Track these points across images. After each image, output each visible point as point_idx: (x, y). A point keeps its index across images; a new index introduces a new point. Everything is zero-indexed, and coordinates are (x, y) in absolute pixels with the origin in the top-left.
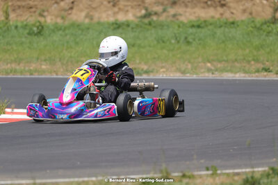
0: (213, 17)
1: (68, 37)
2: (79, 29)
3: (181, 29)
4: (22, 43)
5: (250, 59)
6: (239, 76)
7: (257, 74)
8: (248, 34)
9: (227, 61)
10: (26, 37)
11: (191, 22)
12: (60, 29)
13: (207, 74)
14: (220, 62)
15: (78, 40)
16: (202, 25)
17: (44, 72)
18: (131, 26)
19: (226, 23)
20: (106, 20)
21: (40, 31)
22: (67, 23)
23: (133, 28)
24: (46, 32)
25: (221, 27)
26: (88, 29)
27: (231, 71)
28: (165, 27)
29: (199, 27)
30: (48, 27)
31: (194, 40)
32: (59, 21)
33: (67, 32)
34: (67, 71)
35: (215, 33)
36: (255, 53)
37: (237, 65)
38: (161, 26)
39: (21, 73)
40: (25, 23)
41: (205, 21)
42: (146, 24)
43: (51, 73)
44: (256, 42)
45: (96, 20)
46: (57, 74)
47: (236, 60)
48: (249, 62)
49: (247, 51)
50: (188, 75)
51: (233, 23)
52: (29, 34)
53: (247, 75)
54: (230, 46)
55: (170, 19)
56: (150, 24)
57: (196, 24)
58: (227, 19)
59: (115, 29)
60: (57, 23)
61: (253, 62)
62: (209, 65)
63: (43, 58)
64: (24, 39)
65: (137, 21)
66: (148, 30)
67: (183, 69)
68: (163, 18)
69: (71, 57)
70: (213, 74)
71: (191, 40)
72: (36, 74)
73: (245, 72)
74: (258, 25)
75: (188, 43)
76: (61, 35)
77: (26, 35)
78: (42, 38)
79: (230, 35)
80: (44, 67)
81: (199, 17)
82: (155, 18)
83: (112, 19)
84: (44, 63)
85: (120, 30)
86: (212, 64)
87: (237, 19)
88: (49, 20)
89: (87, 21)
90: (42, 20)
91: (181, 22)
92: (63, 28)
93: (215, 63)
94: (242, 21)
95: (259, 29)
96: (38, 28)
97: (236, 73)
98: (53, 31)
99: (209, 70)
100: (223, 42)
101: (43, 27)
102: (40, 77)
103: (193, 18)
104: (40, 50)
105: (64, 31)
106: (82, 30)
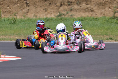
0: (88, 16)
1: (26, 24)
2: (31, 21)
4: (7, 27)
5: (104, 34)
7: (107, 41)
8: (103, 23)
9: (94, 35)
10: (8, 25)
11: (78, 18)
12: (23, 21)
15: (31, 26)
16: (83, 20)
18: (53, 20)
19: (93, 19)
20: (42, 17)
21: (15, 22)
22: (26, 19)
23: (54, 21)
24: (17, 22)
25: (91, 20)
27: (96, 39)
28: (68, 20)
30: (18, 20)
33: (26, 22)
35: (89, 23)
36: (106, 31)
38: (66, 20)
40: (8, 19)
41: (85, 18)
42: (59, 19)
44: (106, 27)
45: (38, 17)
47: (98, 35)
48: (103, 35)
49: (103, 31)
51: (96, 19)
52: (10, 23)
54: (95, 28)
55: (70, 17)
56: (61, 19)
57: (80, 19)
58: (94, 17)
59: (46, 21)
60: (22, 19)
61: (105, 36)
63: (16, 33)
65: (55, 18)
66: (60, 22)
68: (66, 16)
69: (28, 33)
72: (13, 40)
74: (107, 20)
76: (23, 24)
77: (9, 24)
78: (15, 25)
79: (95, 24)
81: (82, 16)
82: (63, 16)
83: (45, 17)
84: (16, 36)
85: (49, 22)
87: (98, 17)
88: (18, 17)
89: (34, 18)
90: (15, 17)
91: (75, 18)
92: (24, 21)
94: (100, 18)
95: (108, 21)
96: (14, 21)
98: (20, 22)
101: (16, 20)
103: (79, 16)
104: (15, 30)
105: (25, 22)
106: (33, 22)
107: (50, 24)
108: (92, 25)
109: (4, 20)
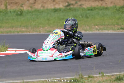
0: (97, 6)
1: (34, 16)
2: (39, 12)
3: (84, 11)
4: (13, 19)
6: (110, 32)
7: (118, 31)
8: (114, 13)
9: (105, 25)
11: (88, 8)
12: (30, 12)
13: (96, 31)
14: (102, 25)
15: (38, 17)
17: (23, 32)
19: (104, 8)
20: (50, 8)
22: (33, 10)
23: (62, 11)
24: (24, 14)
25: (101, 10)
26: (42, 12)
27: (107, 30)
28: (77, 11)
29: (92, 10)
30: (25, 12)
31: (90, 16)
32: (30, 9)
33: (33, 13)
34: (34, 31)
35: (99, 13)
36: (117, 21)
37: (109, 26)
38: (75, 10)
39: (14, 32)
40: (14, 10)
41: (94, 8)
42: (68, 9)
43: (27, 32)
45: (46, 8)
46: (30, 33)
47: (109, 25)
48: (114, 25)
49: (113, 20)
50: (88, 31)
51: (107, 8)
53: (114, 31)
54: (106, 18)
55: (79, 7)
56: (70, 9)
57: (90, 9)
58: (104, 6)
59: (54, 12)
60: (28, 10)
61: (116, 26)
62: (97, 27)
63: (23, 25)
64: (14, 17)
65: (64, 8)
66: (69, 12)
67: (85, 29)
68: (75, 6)
69: (35, 25)
70: (99, 31)
72: (20, 33)
73: (113, 30)
75: (87, 17)
76: (30, 15)
77: (15, 15)
78: (22, 17)
79: (106, 13)
80: (23, 29)
81: (91, 6)
82: (72, 6)
83: (53, 8)
85: (57, 12)
87: (108, 6)
88: (25, 8)
89: (42, 8)
90: (22, 8)
91: (84, 8)
93: (99, 26)
94: (111, 7)
95: (118, 10)
96: (20, 12)
97: (109, 30)
98: (27, 13)
99: (97, 29)
100: (103, 17)
101: (22, 12)
102: (22, 34)
103: (89, 6)
104: (22, 22)
107: (58, 15)
109: (11, 12)
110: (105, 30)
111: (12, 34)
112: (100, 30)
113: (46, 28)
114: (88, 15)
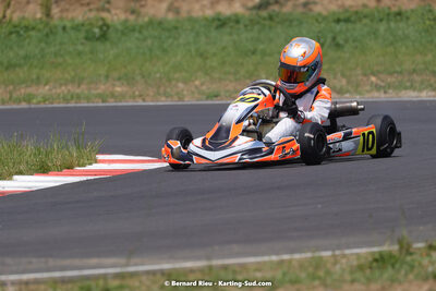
0: (365, 6)
1: (149, 42)
2: (163, 29)
3: (322, 25)
4: (79, 54)
9: (401, 73)
10: (82, 44)
11: (333, 14)
12: (133, 30)
13: (376, 94)
14: (390, 74)
15: (165, 46)
16: (352, 19)
17: (122, 96)
18: (242, 22)
19: (388, 15)
20: (200, 14)
21: (105, 33)
23: (245, 26)
24: (112, 34)
25: (381, 20)
27: (413, 88)
28: (295, 23)
29: (348, 21)
31: (346, 41)
33: (145, 33)
34: (159, 94)
35: (377, 30)
37: (418, 77)
38: (289, 20)
39: (88, 99)
41: (356, 13)
42: (265, 19)
43: (134, 97)
46: (144, 100)
47: (415, 71)
49: (430, 57)
50: (347, 95)
51: (399, 14)
52: (87, 38)
55: (300, 9)
56: (271, 18)
57: (342, 17)
58: (389, 9)
59: (217, 28)
62: (373, 79)
63: (115, 74)
64: (80, 47)
66: (270, 27)
67: (338, 87)
68: (288, 8)
70: (385, 92)
71: (341, 42)
75: (338, 46)
76: (138, 39)
77: (83, 41)
78: (108, 45)
80: (118, 89)
81: (344, 6)
83: (210, 13)
84: (117, 83)
85: (228, 29)
86: (378, 78)
92: (137, 28)
93: (382, 76)
96: (101, 28)
97: (420, 90)
98: (123, 33)
99: (377, 88)
100: (392, 44)
101: (108, 27)
102: (120, 104)
103: (334, 8)
104: (109, 63)
105: (140, 32)
106: (169, 30)
107: (235, 37)
108: (391, 38)
109: (64, 28)
110: (406, 88)
111: (84, 104)
112: (391, 91)
113: (197, 83)
114: (340, 40)
